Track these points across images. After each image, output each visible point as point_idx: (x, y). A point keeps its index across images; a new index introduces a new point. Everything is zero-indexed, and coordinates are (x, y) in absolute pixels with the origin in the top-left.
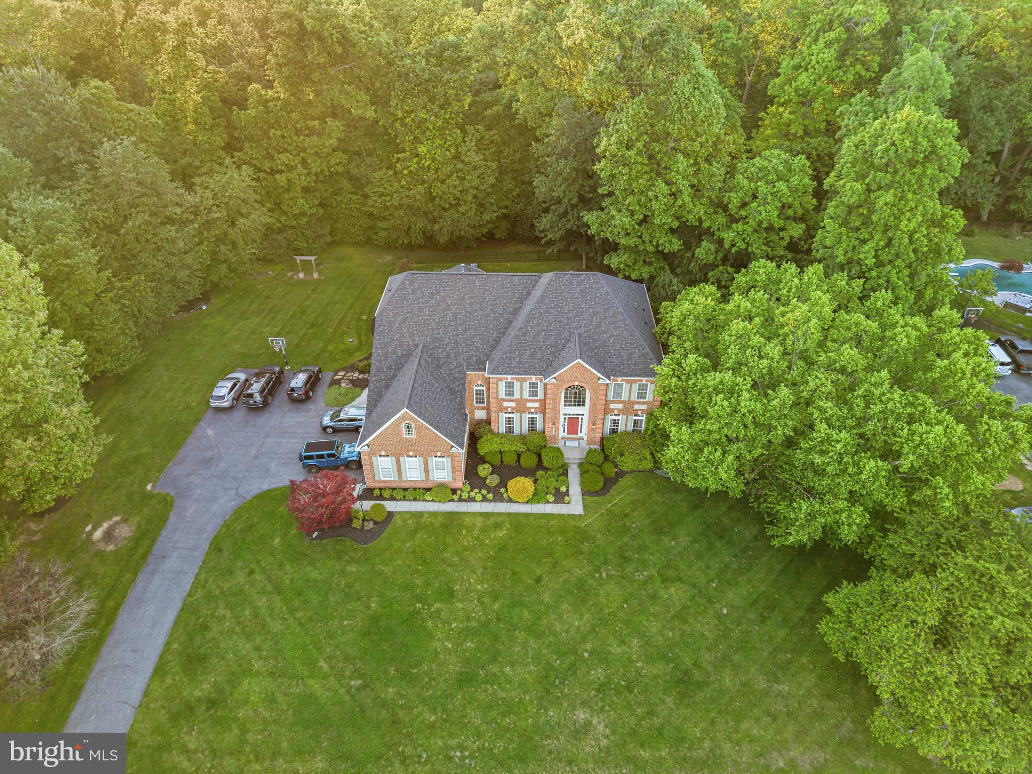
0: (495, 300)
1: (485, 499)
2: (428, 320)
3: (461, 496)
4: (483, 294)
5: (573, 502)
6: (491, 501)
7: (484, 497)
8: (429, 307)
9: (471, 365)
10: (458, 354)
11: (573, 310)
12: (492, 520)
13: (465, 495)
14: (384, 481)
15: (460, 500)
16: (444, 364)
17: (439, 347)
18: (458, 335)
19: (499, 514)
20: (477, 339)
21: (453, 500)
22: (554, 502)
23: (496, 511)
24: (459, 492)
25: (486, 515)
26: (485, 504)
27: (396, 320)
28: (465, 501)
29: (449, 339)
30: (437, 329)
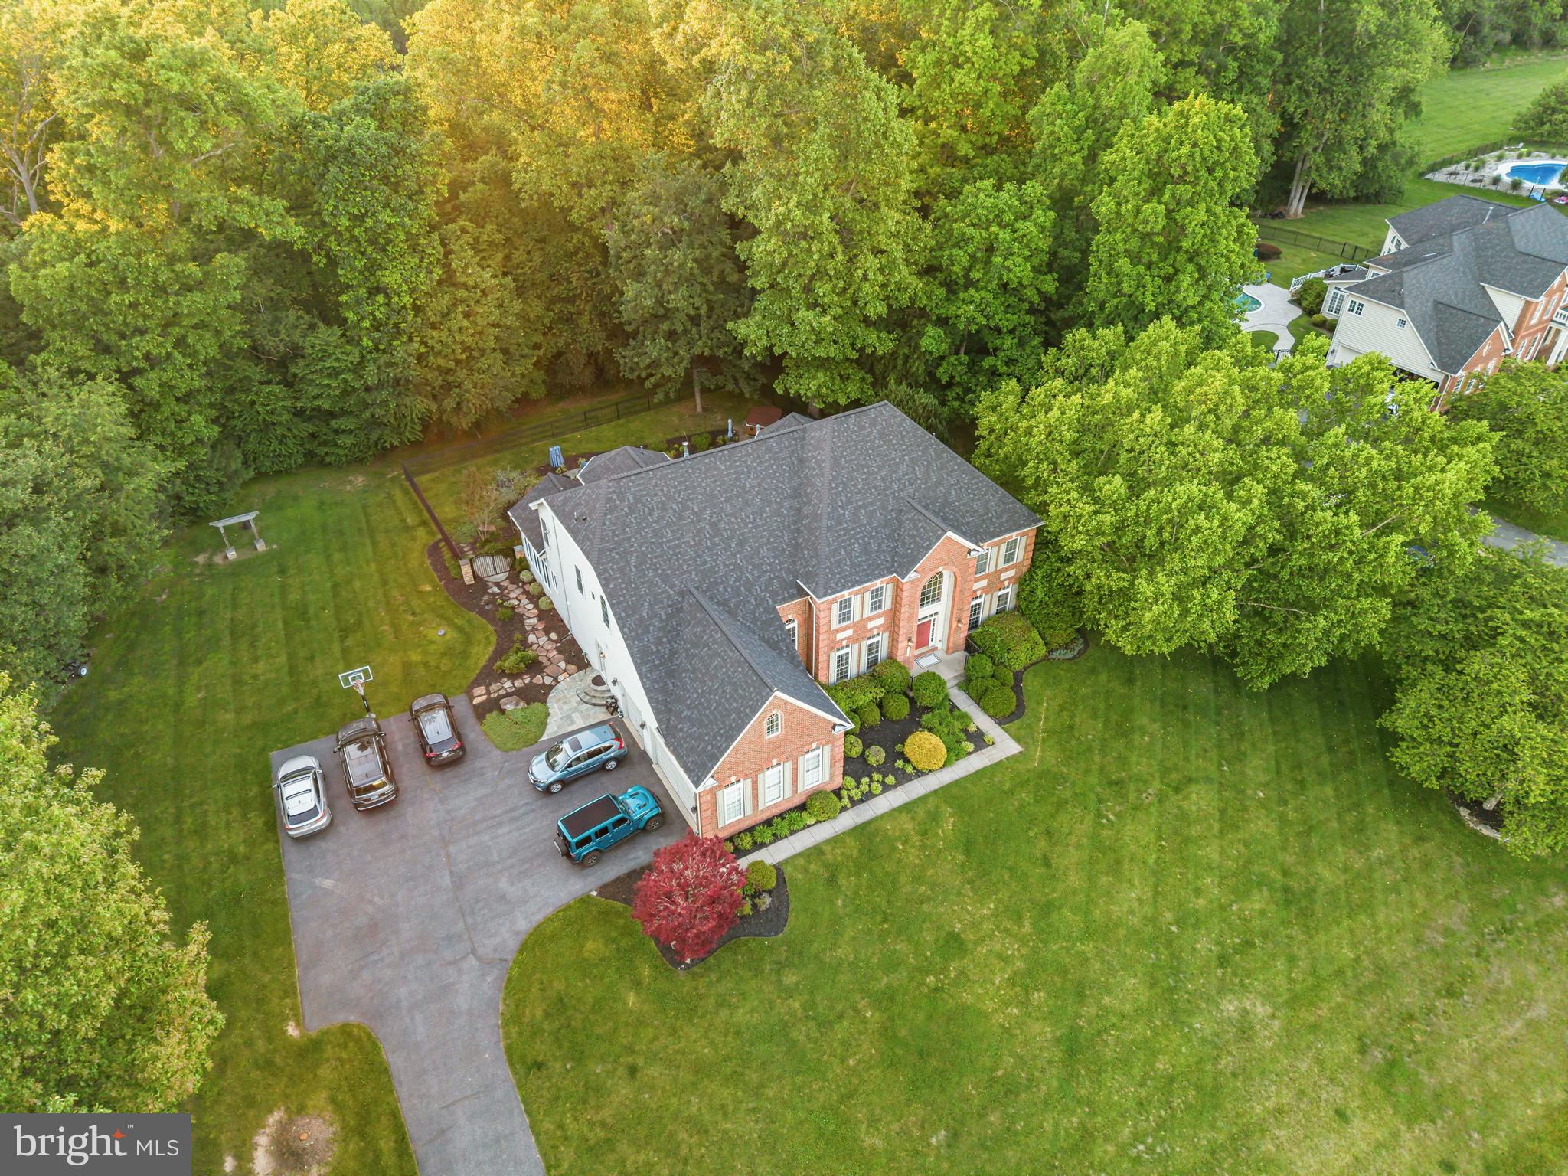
1: (886, 788)
2: (678, 546)
3: (850, 798)
5: (997, 740)
6: (895, 786)
7: (883, 783)
9: (777, 594)
10: (749, 586)
11: (883, 466)
13: (856, 794)
14: (730, 825)
15: (854, 803)
16: (737, 606)
17: (717, 584)
19: (923, 799)
21: (844, 809)
22: (975, 750)
24: (844, 793)
26: (890, 794)
29: (726, 566)
30: (700, 556)
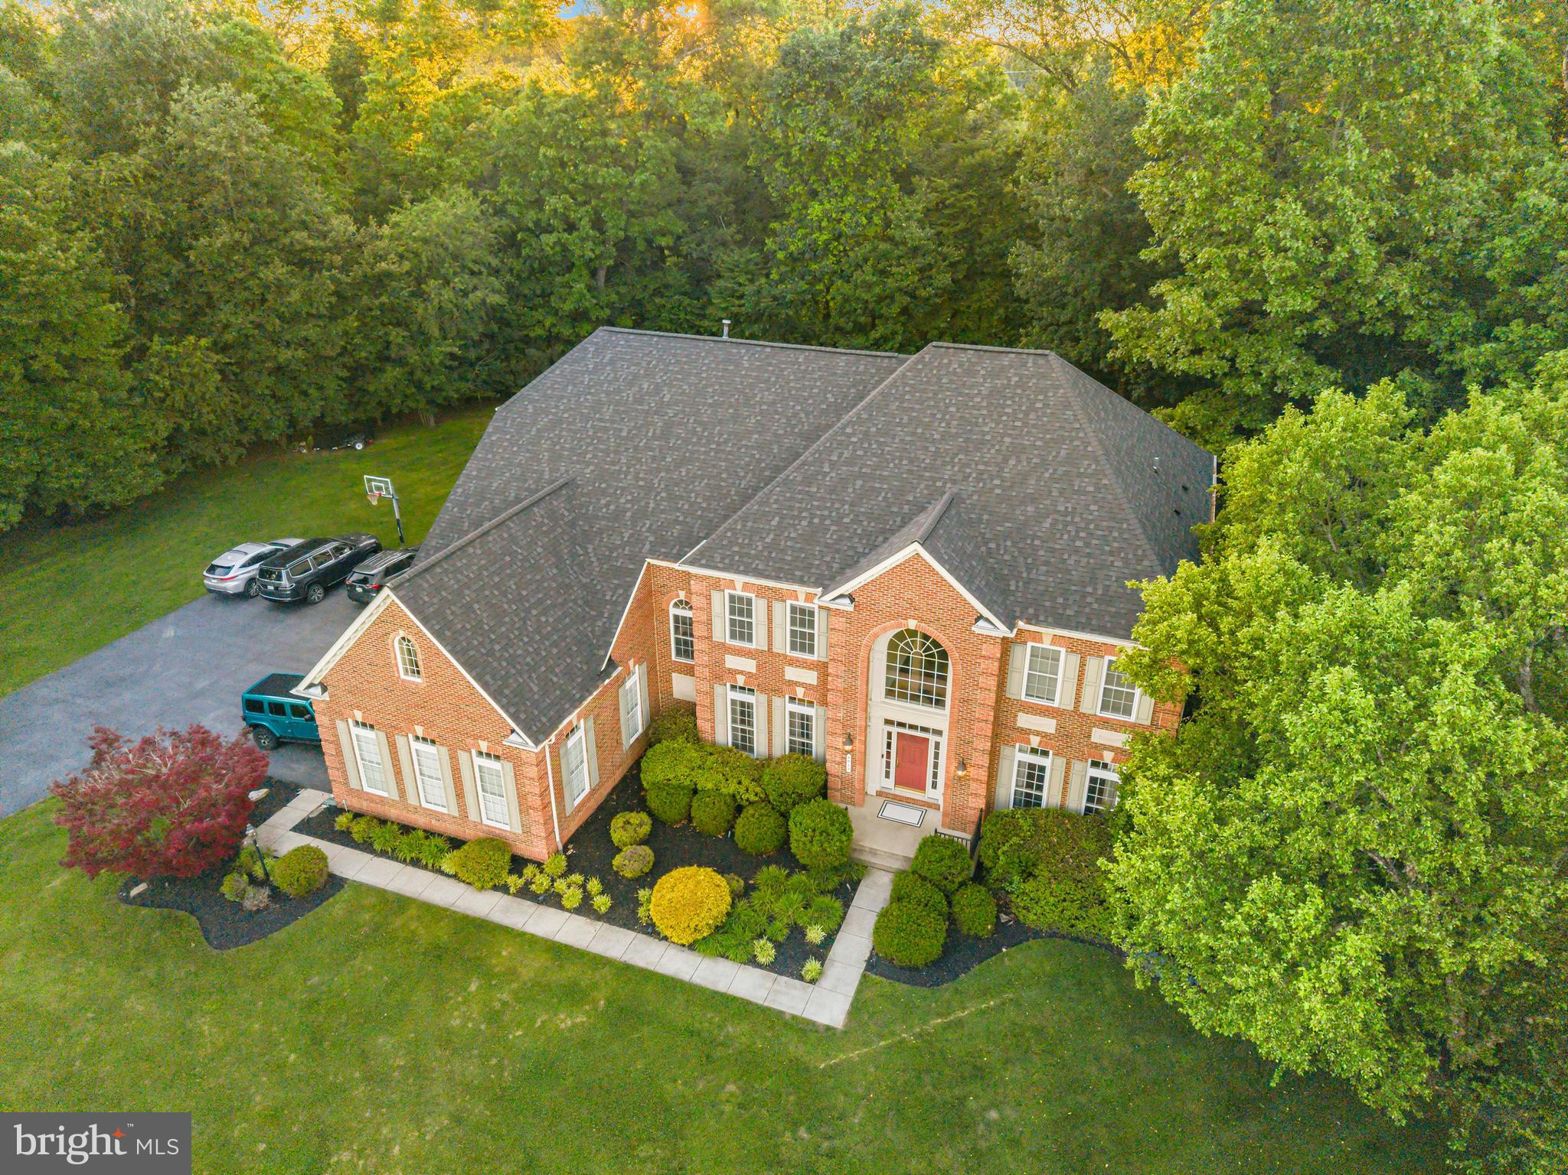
0: (774, 403)
1: (585, 908)
2: (606, 430)
3: (528, 883)
4: (752, 386)
5: (826, 983)
6: (599, 917)
7: (587, 897)
8: (618, 403)
9: (664, 544)
10: (642, 514)
11: (957, 435)
12: (570, 972)
13: (541, 883)
14: (370, 798)
15: (525, 893)
16: (601, 531)
17: (604, 493)
18: (658, 470)
19: (599, 962)
20: (699, 486)
21: (504, 889)
22: (771, 967)
23: (598, 948)
24: (529, 871)
25: (560, 952)
26: (580, 921)
27: (534, 423)
28: (534, 898)
29: (637, 478)
30: (616, 452)
